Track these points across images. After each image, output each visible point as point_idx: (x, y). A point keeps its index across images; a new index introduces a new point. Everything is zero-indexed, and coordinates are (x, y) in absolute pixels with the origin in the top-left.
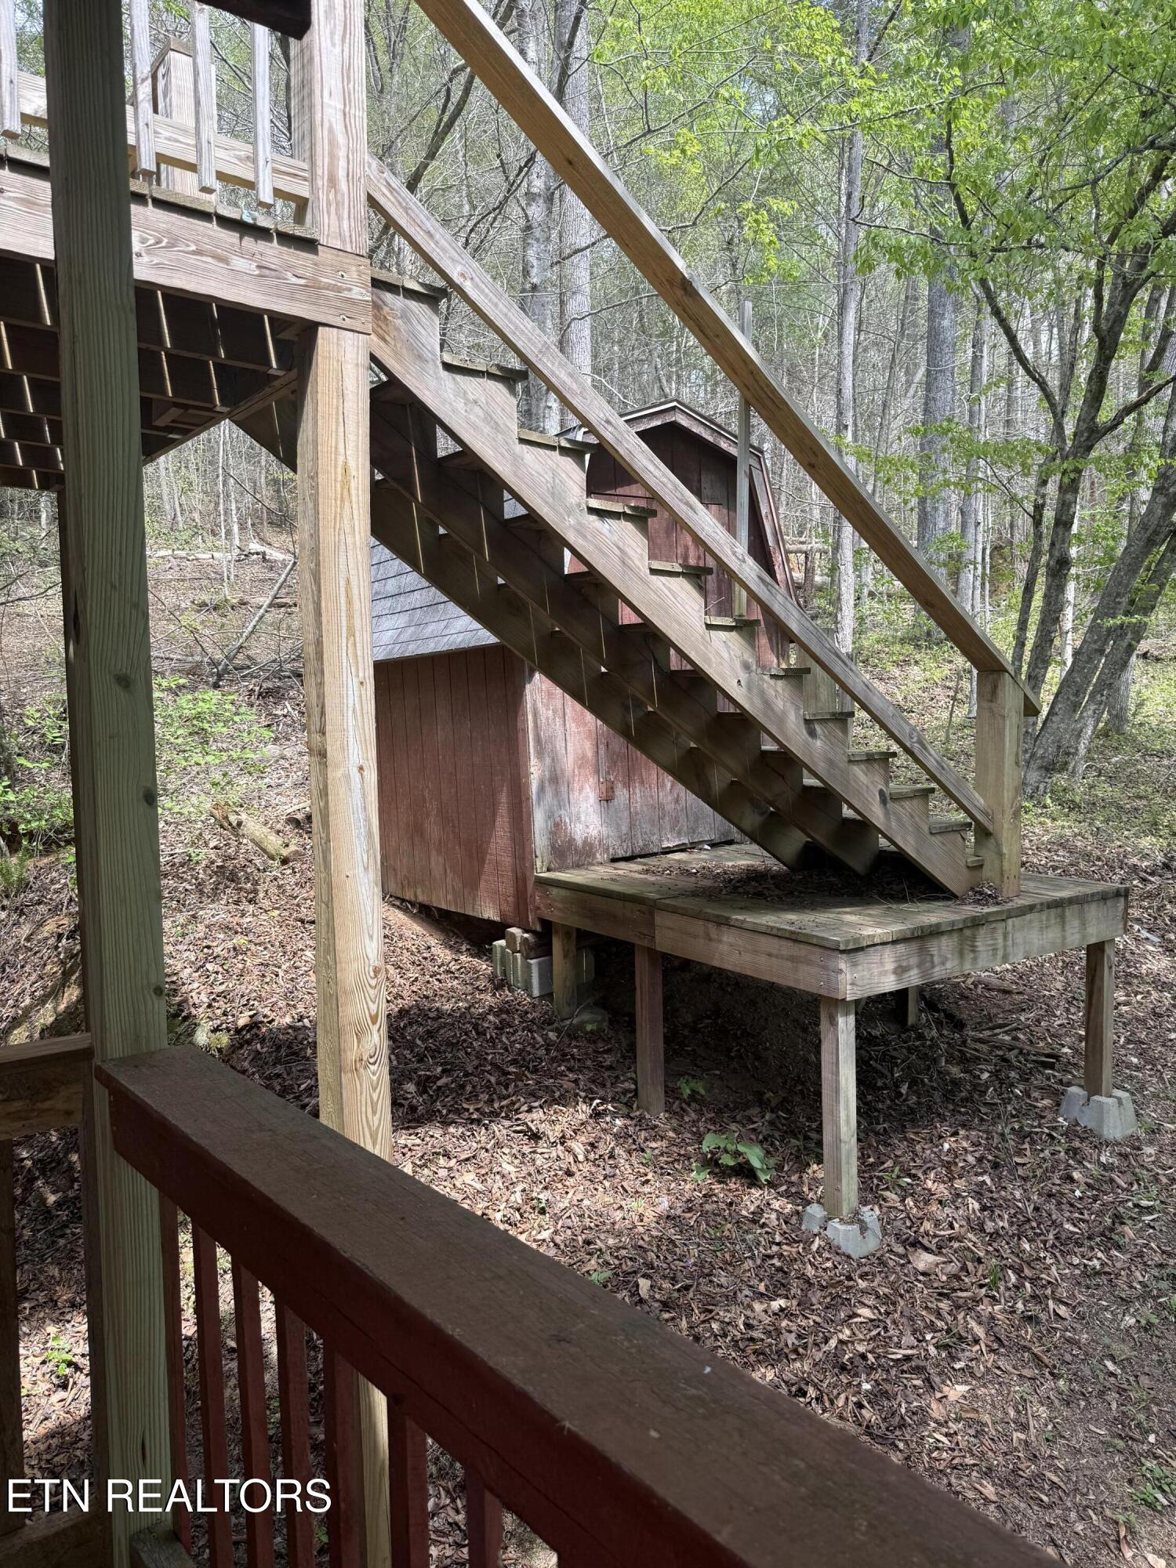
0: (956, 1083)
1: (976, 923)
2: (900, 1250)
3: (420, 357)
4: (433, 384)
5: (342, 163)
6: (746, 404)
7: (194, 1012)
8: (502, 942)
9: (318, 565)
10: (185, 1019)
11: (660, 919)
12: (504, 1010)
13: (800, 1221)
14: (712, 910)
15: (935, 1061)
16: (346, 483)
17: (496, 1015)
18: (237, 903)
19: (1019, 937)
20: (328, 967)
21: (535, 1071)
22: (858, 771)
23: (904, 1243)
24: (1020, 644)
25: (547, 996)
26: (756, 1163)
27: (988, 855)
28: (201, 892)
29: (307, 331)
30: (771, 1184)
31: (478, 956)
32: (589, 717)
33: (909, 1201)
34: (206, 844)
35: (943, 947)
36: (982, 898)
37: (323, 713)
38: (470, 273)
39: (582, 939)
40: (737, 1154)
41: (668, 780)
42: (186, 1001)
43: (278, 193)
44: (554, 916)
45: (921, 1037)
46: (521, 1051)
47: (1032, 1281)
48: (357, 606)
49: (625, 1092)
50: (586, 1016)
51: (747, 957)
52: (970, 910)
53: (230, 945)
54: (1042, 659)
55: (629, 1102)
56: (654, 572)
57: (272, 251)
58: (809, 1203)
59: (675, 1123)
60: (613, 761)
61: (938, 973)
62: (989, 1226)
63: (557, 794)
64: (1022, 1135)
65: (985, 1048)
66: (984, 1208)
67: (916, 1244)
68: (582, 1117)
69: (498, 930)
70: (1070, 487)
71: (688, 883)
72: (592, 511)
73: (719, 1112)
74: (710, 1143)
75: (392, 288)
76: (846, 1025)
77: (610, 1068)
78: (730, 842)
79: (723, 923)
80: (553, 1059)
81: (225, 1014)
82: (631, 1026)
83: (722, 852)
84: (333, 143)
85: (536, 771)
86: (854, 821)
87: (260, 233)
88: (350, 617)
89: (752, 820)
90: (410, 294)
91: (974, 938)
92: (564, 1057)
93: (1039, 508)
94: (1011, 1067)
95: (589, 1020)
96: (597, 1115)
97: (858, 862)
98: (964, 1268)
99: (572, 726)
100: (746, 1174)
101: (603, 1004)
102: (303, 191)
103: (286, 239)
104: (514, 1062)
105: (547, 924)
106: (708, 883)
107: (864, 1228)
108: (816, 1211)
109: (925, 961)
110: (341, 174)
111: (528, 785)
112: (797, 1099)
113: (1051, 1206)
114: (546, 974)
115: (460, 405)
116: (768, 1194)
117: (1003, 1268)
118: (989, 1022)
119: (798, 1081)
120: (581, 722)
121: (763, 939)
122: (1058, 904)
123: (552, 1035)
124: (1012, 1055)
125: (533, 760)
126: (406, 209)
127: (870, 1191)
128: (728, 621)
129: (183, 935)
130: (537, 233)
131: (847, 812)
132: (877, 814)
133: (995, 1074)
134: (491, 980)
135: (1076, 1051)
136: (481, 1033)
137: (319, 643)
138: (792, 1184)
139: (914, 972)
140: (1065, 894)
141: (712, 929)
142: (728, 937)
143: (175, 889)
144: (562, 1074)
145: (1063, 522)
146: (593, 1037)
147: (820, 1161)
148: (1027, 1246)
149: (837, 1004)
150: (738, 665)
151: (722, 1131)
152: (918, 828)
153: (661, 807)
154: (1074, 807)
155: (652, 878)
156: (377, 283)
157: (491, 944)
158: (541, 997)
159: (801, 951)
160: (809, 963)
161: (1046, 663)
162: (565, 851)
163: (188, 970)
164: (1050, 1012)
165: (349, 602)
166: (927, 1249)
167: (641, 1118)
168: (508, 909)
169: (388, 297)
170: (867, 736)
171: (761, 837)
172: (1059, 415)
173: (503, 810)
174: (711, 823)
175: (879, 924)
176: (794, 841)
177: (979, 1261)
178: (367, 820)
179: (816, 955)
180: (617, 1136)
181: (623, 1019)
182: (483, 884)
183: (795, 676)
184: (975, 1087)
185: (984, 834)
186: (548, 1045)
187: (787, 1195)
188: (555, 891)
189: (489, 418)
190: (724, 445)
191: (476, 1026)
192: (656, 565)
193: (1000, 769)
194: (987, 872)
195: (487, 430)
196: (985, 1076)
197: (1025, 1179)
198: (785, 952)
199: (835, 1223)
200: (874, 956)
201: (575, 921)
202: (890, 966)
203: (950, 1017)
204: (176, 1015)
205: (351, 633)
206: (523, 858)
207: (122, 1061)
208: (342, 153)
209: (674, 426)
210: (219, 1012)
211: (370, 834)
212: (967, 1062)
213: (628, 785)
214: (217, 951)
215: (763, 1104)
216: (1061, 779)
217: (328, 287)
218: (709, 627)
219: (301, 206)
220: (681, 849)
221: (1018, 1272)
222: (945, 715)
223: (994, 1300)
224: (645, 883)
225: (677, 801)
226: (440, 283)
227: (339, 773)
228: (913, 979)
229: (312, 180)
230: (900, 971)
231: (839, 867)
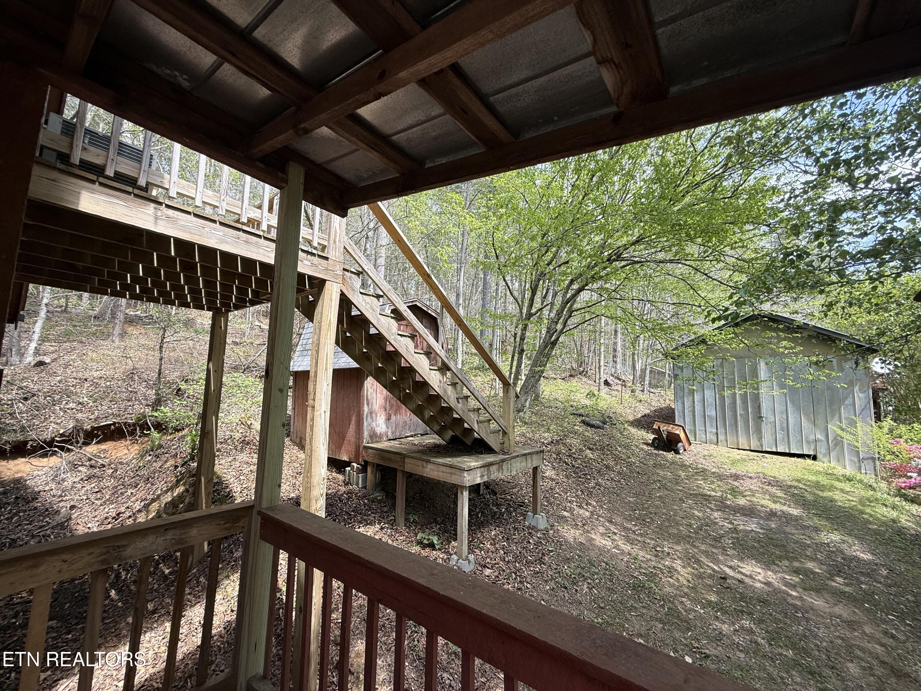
0: (495, 513)
1: (503, 461)
2: (480, 569)
3: (353, 290)
4: (356, 297)
5: (338, 238)
6: (442, 307)
7: (234, 494)
8: (349, 468)
9: (318, 348)
10: (231, 497)
11: (407, 460)
12: (350, 492)
13: (449, 561)
14: (424, 457)
15: (489, 506)
16: (330, 325)
17: (347, 494)
18: (250, 453)
19: (514, 465)
20: (308, 477)
21: (360, 514)
22: (471, 414)
23: (481, 566)
24: (511, 373)
25: (365, 487)
26: (435, 542)
27: (506, 439)
28: (236, 450)
29: (323, 282)
30: (440, 549)
31: (339, 473)
32: (385, 391)
33: (482, 552)
34: (238, 431)
35: (494, 468)
36: (504, 453)
37: (315, 394)
38: (370, 268)
39: (379, 467)
40: (429, 539)
41: (409, 412)
42: (231, 490)
43: (318, 243)
44: (369, 459)
45: (484, 498)
46: (355, 507)
47: (520, 576)
48: (329, 361)
49: (391, 520)
50: (378, 494)
51: (435, 473)
52: (501, 457)
53: (249, 469)
54: (516, 378)
55: (393, 523)
56: (415, 353)
57: (316, 260)
58: (451, 555)
59: (407, 530)
60: (391, 406)
61: (493, 477)
62: (507, 559)
63: (372, 417)
64: (515, 529)
65: (503, 501)
66: (505, 553)
67: (485, 566)
68: (377, 529)
69: (348, 464)
70: (525, 328)
71: (415, 448)
72: (399, 334)
73: (422, 526)
74: (420, 536)
75: (347, 271)
76: (466, 494)
77: (386, 512)
78: (427, 434)
79: (428, 461)
80: (367, 510)
81: (247, 495)
82: (394, 498)
83: (424, 437)
84: (336, 232)
85: (366, 409)
86: (468, 429)
87: (313, 254)
88: (326, 364)
89: (436, 428)
90: (352, 272)
91: (502, 466)
92: (370, 509)
93: (516, 334)
94: (511, 507)
95: (379, 496)
96: (382, 528)
97: (469, 442)
98: (500, 573)
99: (379, 395)
100: (432, 546)
101: (383, 490)
102: (326, 243)
103: (320, 256)
104: (353, 511)
105: (366, 462)
106: (422, 448)
107: (469, 562)
108: (455, 557)
109: (489, 474)
110: (337, 240)
111: (363, 414)
112: (447, 520)
113: (524, 552)
114: (365, 480)
115: (364, 304)
116: (439, 553)
117: (511, 573)
118: (504, 492)
119: (447, 514)
120: (381, 393)
121: (441, 467)
122: (525, 455)
123: (366, 501)
124: (511, 503)
125: (366, 406)
126: (354, 250)
127: (471, 551)
128: (436, 368)
129: (231, 466)
130: (370, 239)
131: (466, 425)
132: (476, 427)
133: (506, 509)
134: (344, 482)
135: (529, 501)
136: (341, 501)
137: (316, 372)
138: (446, 549)
139: (486, 477)
140: (527, 452)
141: (424, 463)
142: (430, 466)
143: (226, 448)
144: (370, 515)
145: (522, 339)
146: (380, 502)
147: (455, 540)
148: (517, 565)
149: (463, 487)
150: (438, 381)
151: (423, 532)
152: (487, 431)
153: (406, 422)
154: (526, 423)
155: (403, 446)
156: (344, 269)
157: (344, 469)
158: (362, 488)
159: (453, 470)
160: (456, 474)
161: (518, 379)
162: (374, 436)
163: (233, 479)
164: (521, 489)
165: (327, 360)
166: (488, 568)
167: (397, 529)
168: (352, 457)
169: (346, 273)
170: (473, 403)
171: (439, 433)
172: (521, 309)
173: (353, 422)
174: (422, 426)
175: (475, 462)
176: (450, 434)
177: (504, 571)
178: (325, 428)
179: (458, 472)
180: (389, 536)
181: (391, 496)
182: (343, 448)
183: (454, 385)
184: (501, 513)
185: (505, 433)
186: (365, 504)
187: (444, 552)
188: (370, 451)
189: (371, 308)
190: (429, 312)
191: (339, 499)
192: (416, 351)
193: (509, 414)
194: (505, 445)
195: (371, 311)
196: (503, 510)
197: (516, 543)
198: (448, 471)
199: (461, 561)
200: (474, 472)
201: (377, 461)
202: (479, 475)
203: (493, 491)
204: (227, 496)
205: (326, 369)
206: (359, 439)
207: (267, 509)
208: (338, 235)
209: (416, 305)
210: (245, 495)
211: (326, 433)
212: (498, 505)
213: (395, 415)
214: (244, 471)
215: (436, 522)
216: (521, 414)
217: (331, 270)
218: (430, 369)
219: (324, 248)
220: (412, 436)
221: (515, 574)
222: (488, 393)
223: (509, 584)
224: (401, 448)
225: (411, 420)
226: (360, 270)
227: (318, 413)
228: (485, 479)
229: (329, 241)
230: (482, 476)
231: (463, 443)
